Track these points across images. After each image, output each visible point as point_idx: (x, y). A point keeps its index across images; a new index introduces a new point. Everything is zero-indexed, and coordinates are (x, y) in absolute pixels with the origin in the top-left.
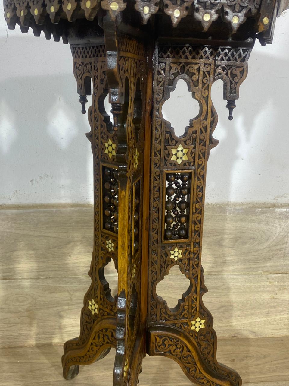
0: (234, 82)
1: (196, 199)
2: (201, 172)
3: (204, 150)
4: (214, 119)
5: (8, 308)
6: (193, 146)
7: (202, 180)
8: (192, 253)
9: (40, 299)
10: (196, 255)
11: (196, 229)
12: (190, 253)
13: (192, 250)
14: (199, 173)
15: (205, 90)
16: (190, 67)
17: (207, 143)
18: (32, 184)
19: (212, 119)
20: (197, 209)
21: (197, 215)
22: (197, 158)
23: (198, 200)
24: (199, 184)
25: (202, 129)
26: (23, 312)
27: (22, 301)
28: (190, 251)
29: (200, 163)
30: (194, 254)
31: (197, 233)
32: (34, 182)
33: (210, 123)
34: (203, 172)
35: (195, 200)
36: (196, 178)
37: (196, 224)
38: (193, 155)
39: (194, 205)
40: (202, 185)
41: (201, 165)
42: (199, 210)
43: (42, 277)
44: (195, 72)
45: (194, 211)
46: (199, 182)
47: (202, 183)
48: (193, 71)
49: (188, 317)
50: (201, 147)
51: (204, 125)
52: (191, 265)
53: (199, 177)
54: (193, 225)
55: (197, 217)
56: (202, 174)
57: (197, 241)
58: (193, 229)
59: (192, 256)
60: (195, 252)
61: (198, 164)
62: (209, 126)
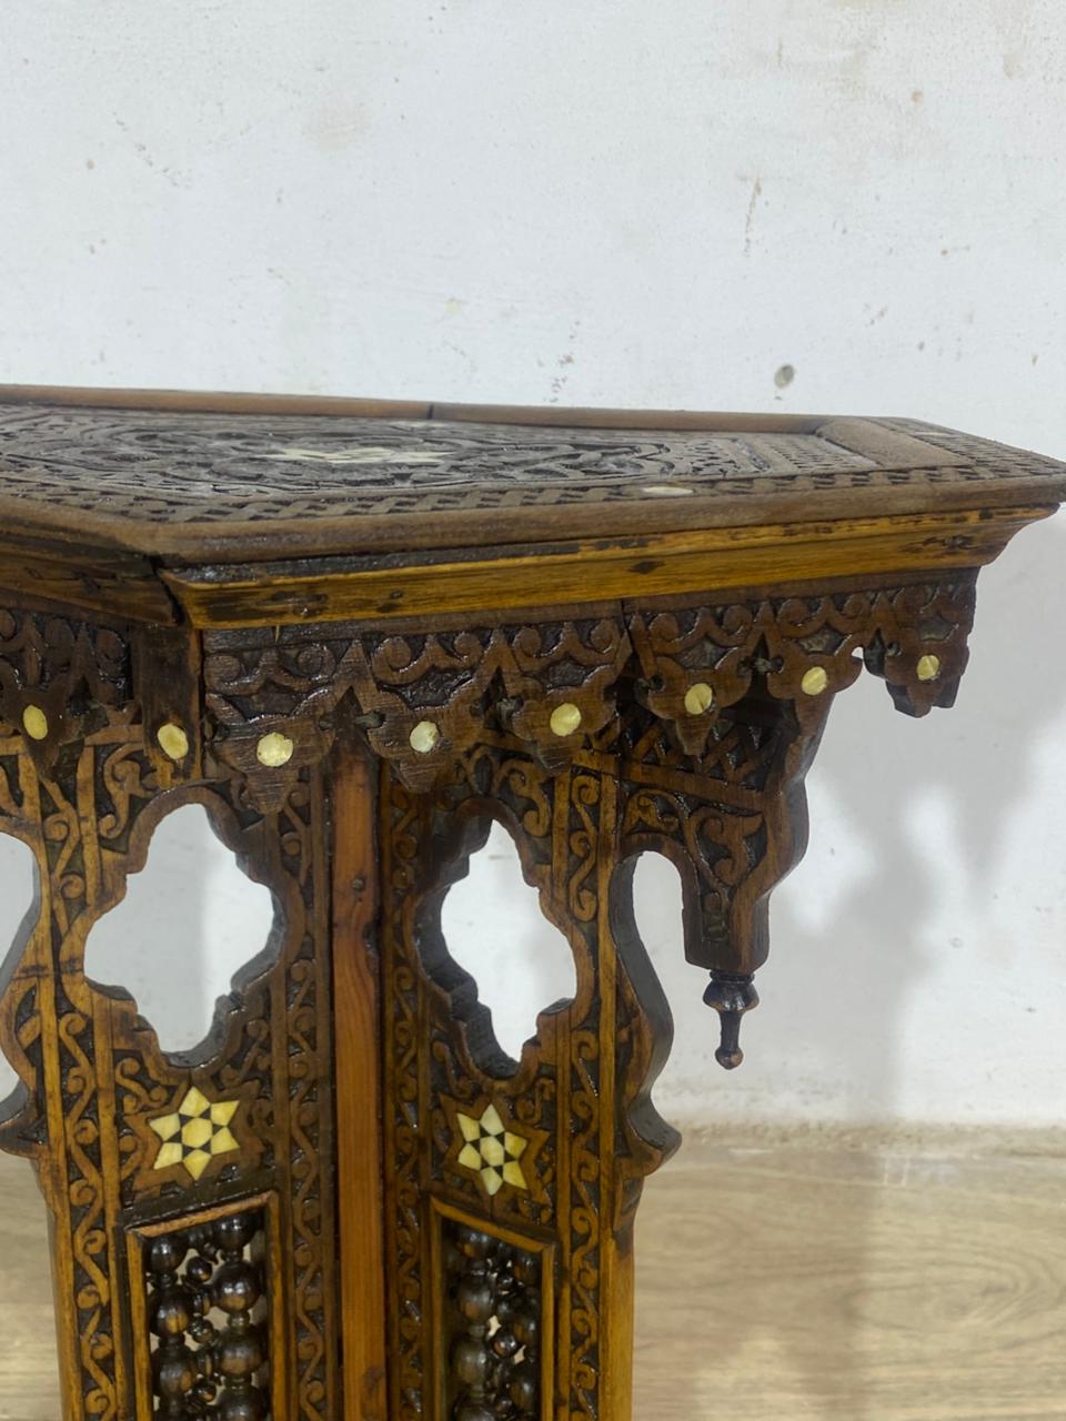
0: (714, 883)
1: (572, 1389)
2: (584, 1270)
3: (593, 1171)
4: (630, 1034)
6: (544, 1135)
7: (591, 1309)
14: (575, 1272)
15: (582, 887)
16: (512, 771)
17: (608, 1142)
19: (624, 1034)
22: (565, 1197)
23: (581, 1396)
24: (580, 1328)
25: (582, 1070)
29: (581, 1228)
33: (611, 1049)
34: (594, 1273)
36: (566, 1292)
38: (547, 1177)
41: (587, 1236)
44: (534, 797)
48: (524, 791)
50: (581, 1154)
51: (588, 1054)
53: (579, 1290)
56: (591, 1280)
61: (573, 1231)
62: (609, 1063)
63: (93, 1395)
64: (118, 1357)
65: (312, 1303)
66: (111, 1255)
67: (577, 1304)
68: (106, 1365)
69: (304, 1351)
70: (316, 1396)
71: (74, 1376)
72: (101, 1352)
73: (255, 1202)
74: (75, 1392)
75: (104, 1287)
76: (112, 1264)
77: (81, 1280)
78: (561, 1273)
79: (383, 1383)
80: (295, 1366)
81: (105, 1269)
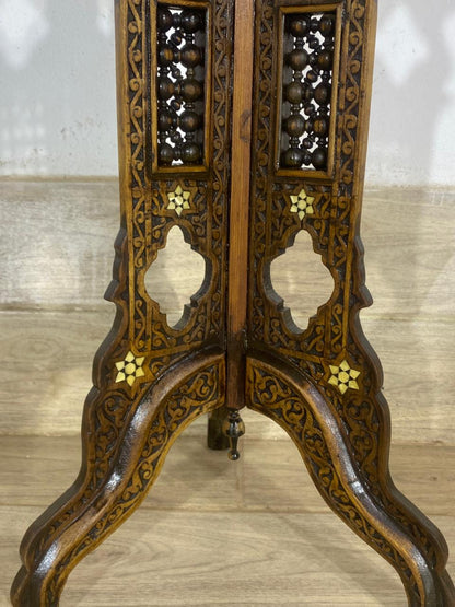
1: (348, 77)
5: (15, 363)
7: (359, 28)
8: (334, 207)
9: (72, 349)
10: (344, 214)
11: (345, 151)
12: (330, 206)
13: (334, 201)
18: (64, 137)
20: (348, 103)
21: (347, 117)
23: (352, 79)
24: (353, 41)
26: (43, 372)
27: (41, 351)
28: (330, 203)
30: (341, 211)
31: (348, 162)
32: (67, 133)
35: (344, 79)
36: (348, 25)
37: (345, 139)
39: (343, 91)
40: (360, 43)
42: (353, 105)
43: (77, 309)
45: (342, 107)
46: (353, 34)
47: (361, 38)
49: (322, 353)
52: (332, 235)
53: (354, 21)
54: (340, 141)
55: (349, 121)
56: (360, 14)
57: (348, 180)
58: (339, 150)
59: (334, 214)
60: (342, 206)
63: (133, 80)
64: (144, 64)
65: (221, 72)
66: (143, 7)
67: (353, 28)
68: (139, 64)
69: (218, 97)
70: (221, 123)
71: (126, 66)
72: (137, 58)
73: (203, 4)
74: (126, 77)
75: (140, 24)
76: (144, 13)
77: (131, 19)
78: (346, 16)
79: (250, 119)
80: (214, 101)
81: (140, 15)
